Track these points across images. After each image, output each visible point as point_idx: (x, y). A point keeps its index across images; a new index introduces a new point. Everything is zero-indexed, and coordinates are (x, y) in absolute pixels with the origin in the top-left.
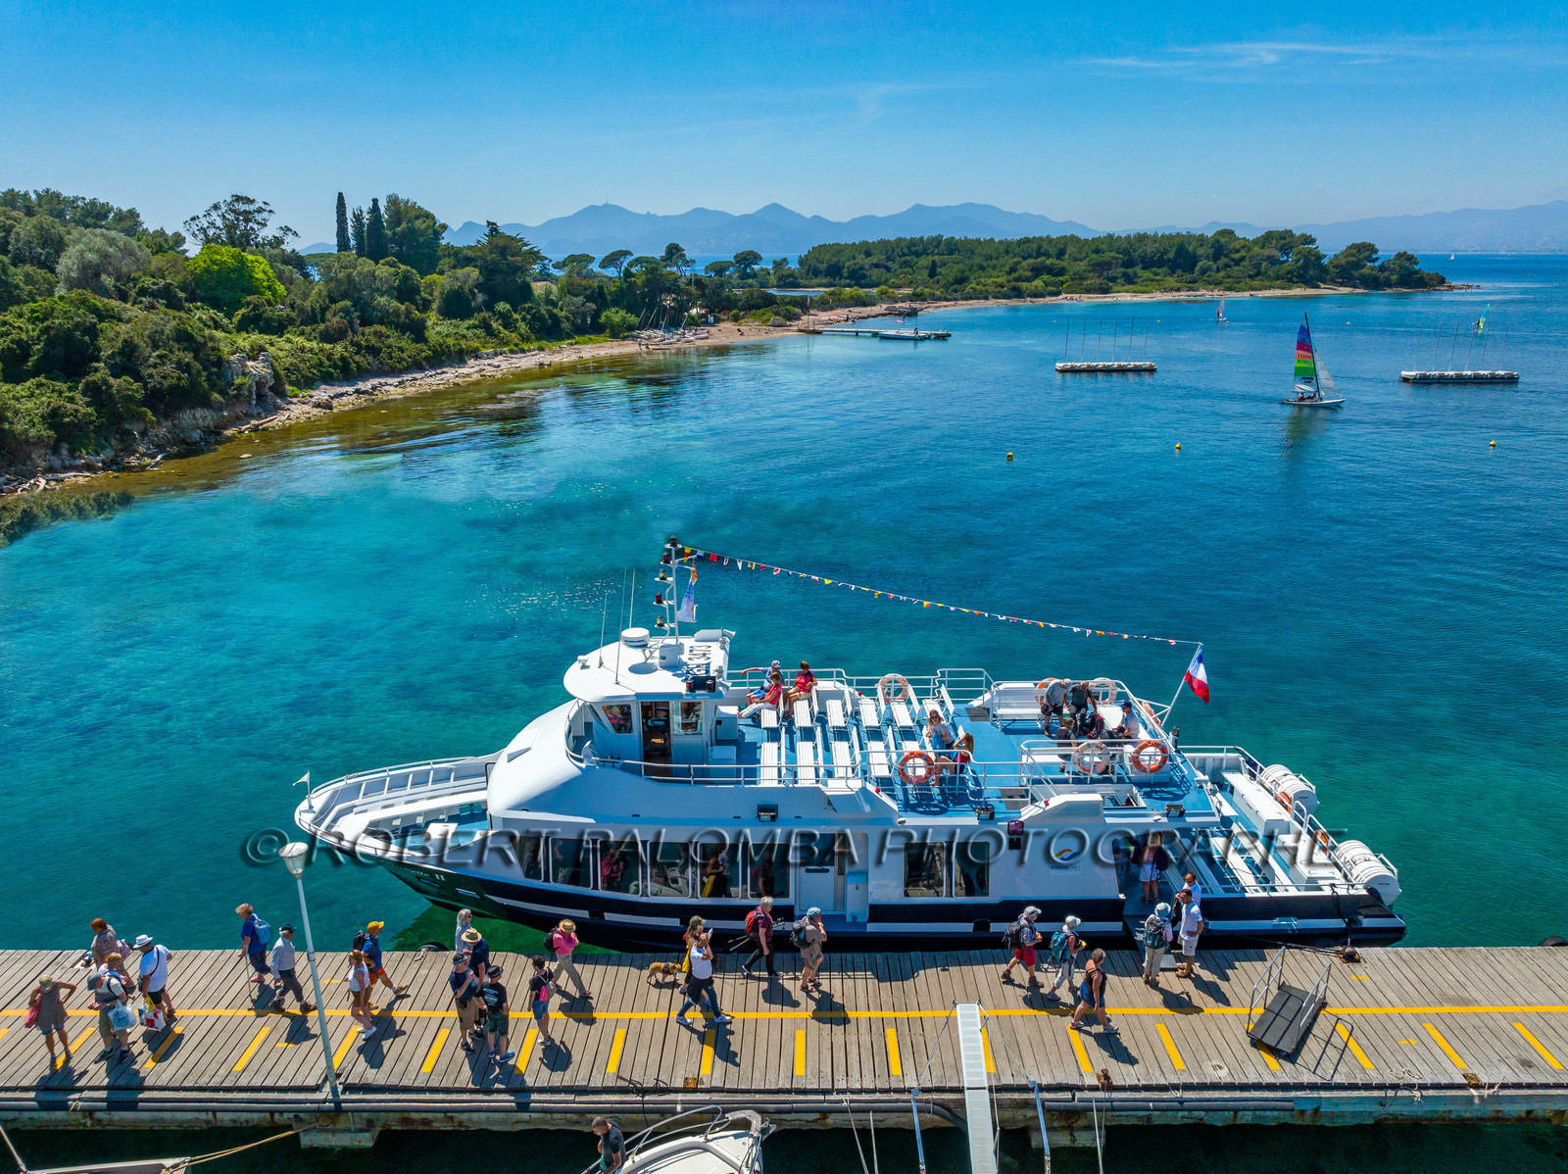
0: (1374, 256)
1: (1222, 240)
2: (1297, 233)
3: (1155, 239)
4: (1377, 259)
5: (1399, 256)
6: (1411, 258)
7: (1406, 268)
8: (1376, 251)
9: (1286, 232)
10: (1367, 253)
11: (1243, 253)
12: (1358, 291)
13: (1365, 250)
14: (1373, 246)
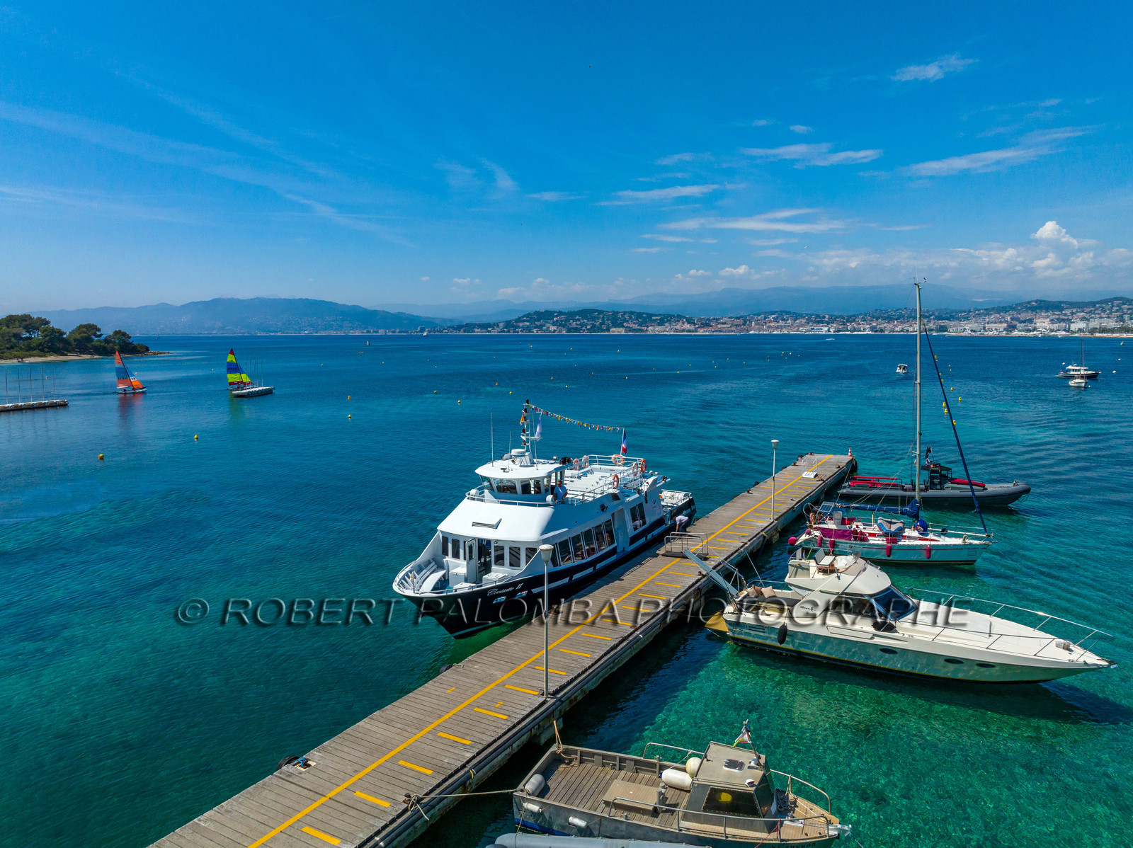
0: (98, 333)
4: (102, 335)
5: (116, 333)
6: (124, 334)
7: (124, 342)
8: (99, 330)
10: (93, 331)
12: (95, 357)
13: (92, 328)
14: (96, 326)
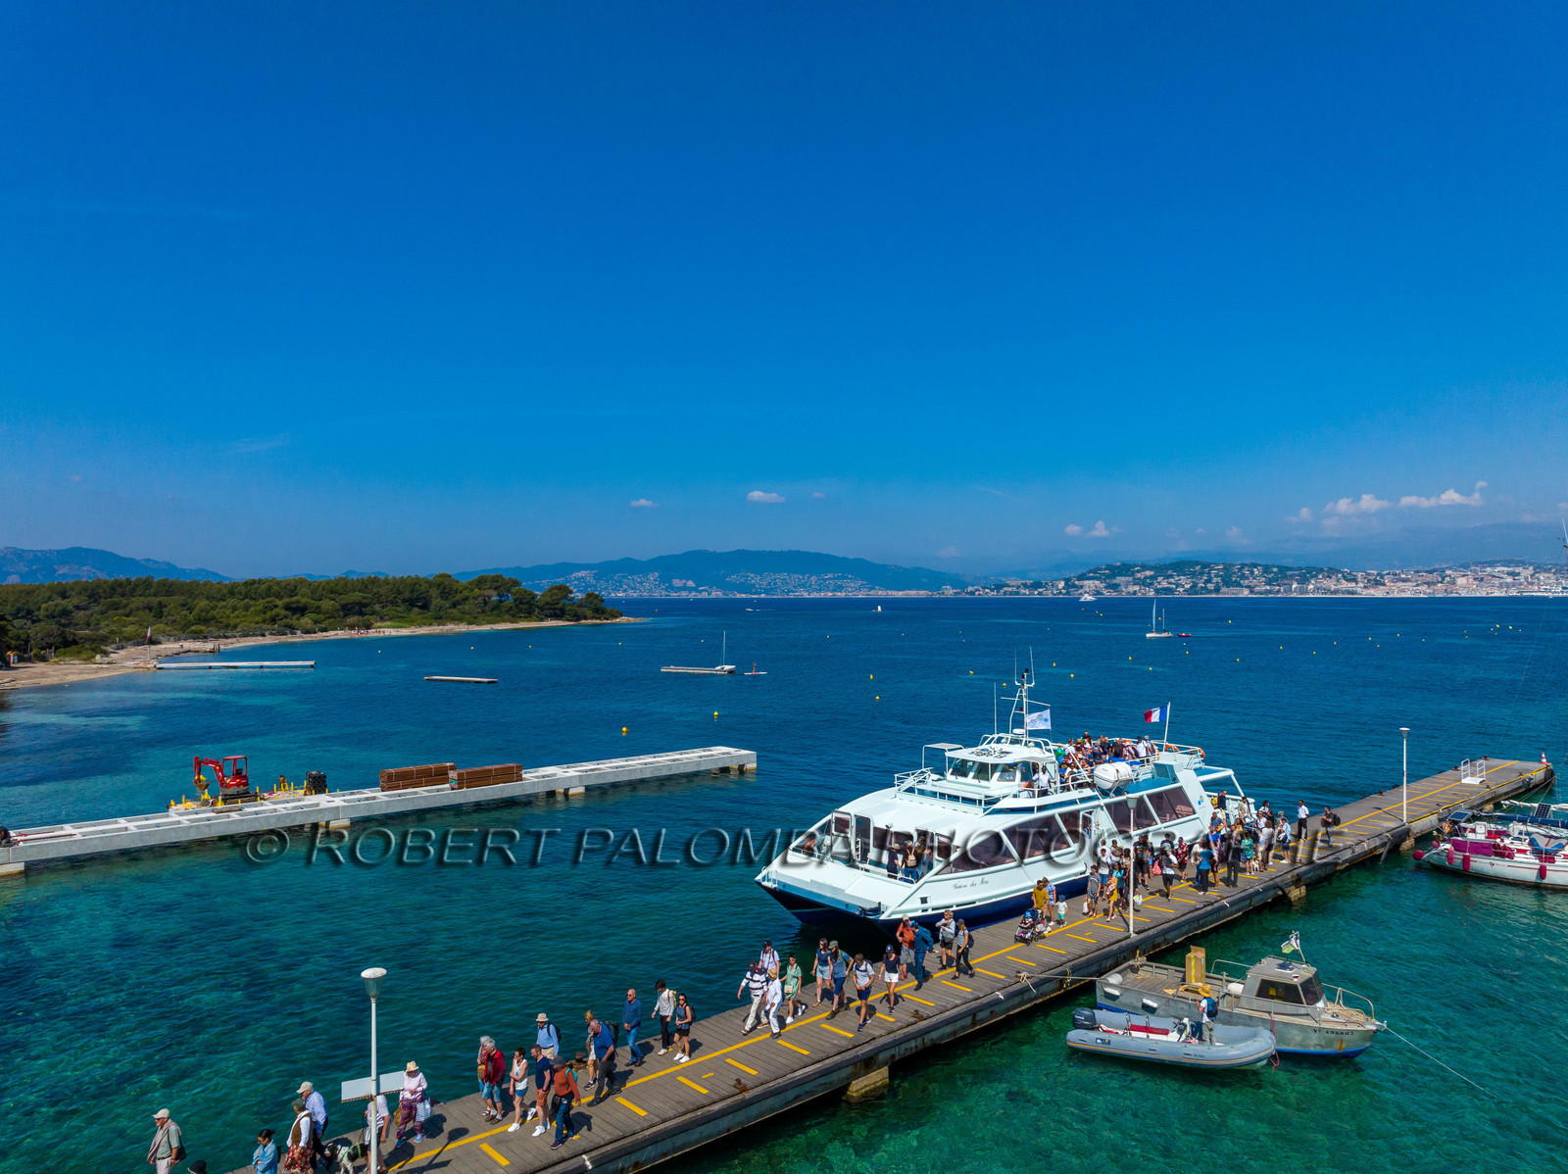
1: (447, 583)
2: (506, 576)
3: (387, 582)
9: (497, 576)
11: (466, 593)
